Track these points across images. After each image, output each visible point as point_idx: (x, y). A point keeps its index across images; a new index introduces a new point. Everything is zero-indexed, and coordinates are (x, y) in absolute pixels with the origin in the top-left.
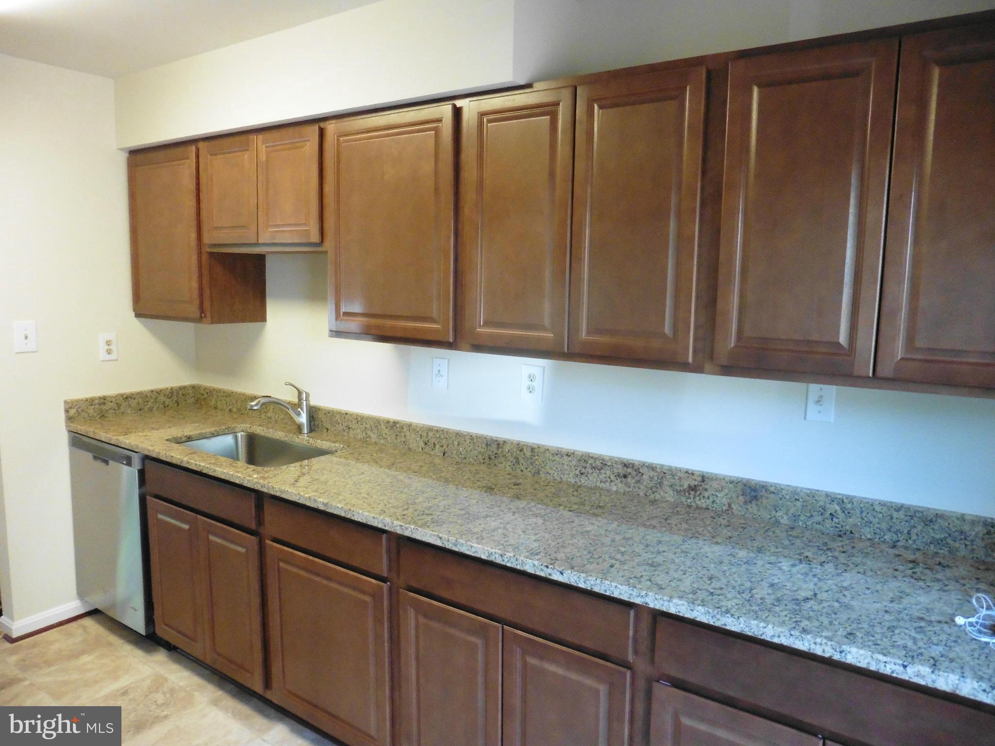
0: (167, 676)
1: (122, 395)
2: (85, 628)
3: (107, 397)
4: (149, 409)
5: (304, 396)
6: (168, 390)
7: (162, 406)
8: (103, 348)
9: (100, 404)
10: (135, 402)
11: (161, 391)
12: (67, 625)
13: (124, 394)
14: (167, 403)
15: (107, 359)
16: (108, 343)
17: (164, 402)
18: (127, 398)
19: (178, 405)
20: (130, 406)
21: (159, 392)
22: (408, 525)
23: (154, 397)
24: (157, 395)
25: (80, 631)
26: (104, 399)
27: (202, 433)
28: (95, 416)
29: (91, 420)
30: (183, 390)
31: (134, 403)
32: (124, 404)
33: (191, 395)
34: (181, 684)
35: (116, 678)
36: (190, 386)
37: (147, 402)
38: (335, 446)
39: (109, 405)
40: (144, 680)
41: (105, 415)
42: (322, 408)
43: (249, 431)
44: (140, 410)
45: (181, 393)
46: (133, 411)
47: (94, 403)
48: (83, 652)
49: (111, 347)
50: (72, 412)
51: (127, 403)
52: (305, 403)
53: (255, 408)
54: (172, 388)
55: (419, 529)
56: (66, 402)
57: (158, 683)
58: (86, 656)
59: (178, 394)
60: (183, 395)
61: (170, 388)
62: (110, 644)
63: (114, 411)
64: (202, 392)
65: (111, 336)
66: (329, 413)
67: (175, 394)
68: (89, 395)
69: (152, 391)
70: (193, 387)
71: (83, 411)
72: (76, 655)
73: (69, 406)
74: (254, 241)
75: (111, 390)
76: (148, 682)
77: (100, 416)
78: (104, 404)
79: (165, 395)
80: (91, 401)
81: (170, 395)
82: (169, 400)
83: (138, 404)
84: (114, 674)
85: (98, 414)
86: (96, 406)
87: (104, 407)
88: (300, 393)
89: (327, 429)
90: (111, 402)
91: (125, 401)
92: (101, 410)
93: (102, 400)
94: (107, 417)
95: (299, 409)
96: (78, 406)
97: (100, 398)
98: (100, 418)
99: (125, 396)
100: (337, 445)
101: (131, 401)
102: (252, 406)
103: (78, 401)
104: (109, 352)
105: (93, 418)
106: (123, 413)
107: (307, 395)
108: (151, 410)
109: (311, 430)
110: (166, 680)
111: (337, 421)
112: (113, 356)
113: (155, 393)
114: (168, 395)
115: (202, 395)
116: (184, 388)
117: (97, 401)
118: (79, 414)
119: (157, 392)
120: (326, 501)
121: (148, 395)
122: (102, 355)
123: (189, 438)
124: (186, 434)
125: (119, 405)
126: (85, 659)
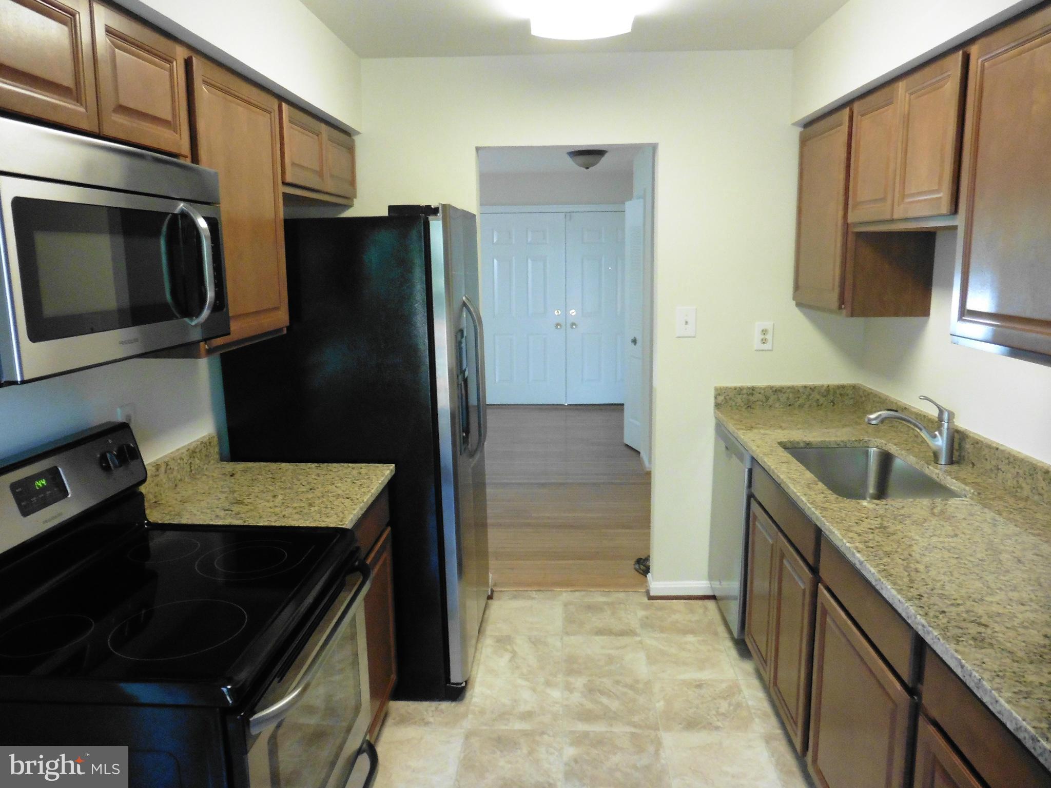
0: (743, 688)
1: (771, 388)
2: (706, 608)
3: (756, 388)
4: (799, 406)
5: (946, 416)
6: (824, 388)
7: (815, 404)
8: (758, 336)
9: (748, 395)
10: (785, 396)
11: (815, 387)
12: (695, 601)
13: (773, 387)
14: (821, 402)
15: (761, 349)
16: (764, 332)
17: (818, 400)
18: (776, 391)
19: (833, 406)
20: (779, 400)
21: (813, 389)
22: (931, 629)
23: (807, 393)
24: (811, 392)
25: (701, 611)
26: (752, 390)
27: (825, 441)
28: (742, 405)
29: (737, 409)
30: (841, 389)
31: (783, 397)
32: (773, 398)
33: (850, 396)
34: (750, 703)
35: (701, 669)
36: (850, 386)
37: (799, 397)
38: (965, 490)
39: (757, 396)
40: (722, 681)
41: (752, 407)
42: (971, 435)
43: (884, 448)
44: (790, 405)
45: (838, 392)
46: (782, 406)
47: (742, 392)
48: (692, 632)
49: (766, 337)
50: (721, 398)
51: (776, 396)
52: (946, 425)
53: (874, 422)
54: (828, 386)
55: (941, 640)
56: (716, 389)
57: (732, 691)
58: (692, 636)
59: (835, 392)
60: (841, 395)
61: (826, 386)
62: (716, 634)
63: (761, 403)
64: (861, 393)
65: (768, 325)
66: (977, 443)
67: (832, 392)
68: (738, 384)
69: (805, 387)
70: (854, 387)
71: (730, 399)
72: (687, 631)
73: (719, 392)
74: (888, 217)
75: (761, 381)
76: (724, 686)
77: (746, 407)
78: (752, 394)
79: (819, 393)
80: (739, 391)
81: (825, 394)
82: (824, 399)
83: (788, 398)
84: (702, 664)
85: (745, 404)
86: (744, 396)
87: (752, 398)
88: (941, 412)
89: (973, 464)
90: (760, 393)
91: (774, 394)
92: (749, 401)
93: (751, 391)
94: (753, 408)
95: (937, 433)
96: (726, 394)
97: (749, 388)
98: (746, 408)
99: (774, 389)
100: (967, 488)
101: (780, 395)
102: (870, 420)
103: (727, 388)
104: (764, 341)
105: (740, 408)
106: (771, 406)
107: (951, 415)
108: (801, 406)
109: (951, 462)
110: (740, 691)
111: (985, 455)
112: (768, 346)
113: (808, 389)
114: (822, 393)
115: (861, 397)
116: (843, 387)
117: (745, 391)
118: (727, 402)
119: (811, 388)
120: (862, 559)
121: (801, 390)
122: (757, 344)
123: (808, 444)
124: (806, 439)
125: (767, 398)
126: (690, 638)
